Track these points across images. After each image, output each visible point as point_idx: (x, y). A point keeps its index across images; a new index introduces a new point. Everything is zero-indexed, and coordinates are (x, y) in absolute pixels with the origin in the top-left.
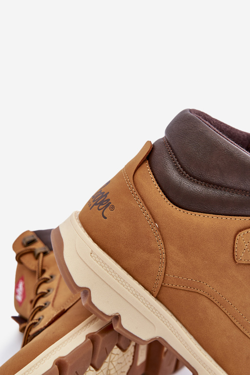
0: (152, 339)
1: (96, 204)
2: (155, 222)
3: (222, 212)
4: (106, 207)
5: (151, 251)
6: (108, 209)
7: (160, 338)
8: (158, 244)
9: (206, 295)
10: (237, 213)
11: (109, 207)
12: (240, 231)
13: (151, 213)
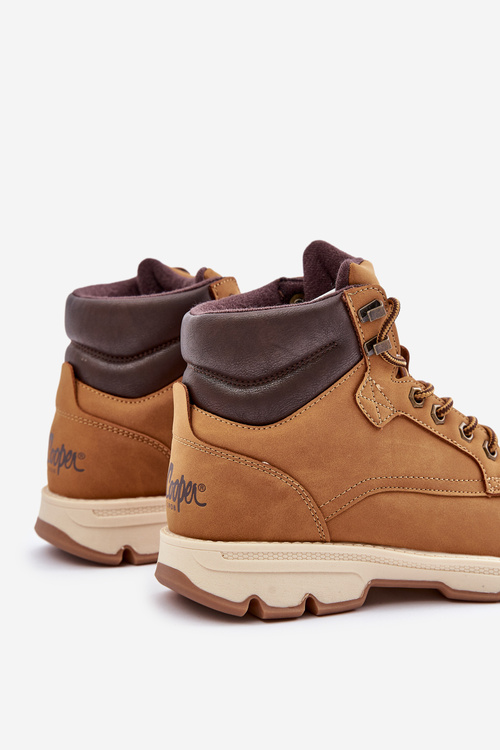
0: (365, 590)
1: (180, 500)
2: (261, 461)
3: (320, 390)
4: (194, 492)
5: (283, 495)
6: (198, 492)
7: (372, 581)
8: (283, 482)
9: (380, 490)
10: (336, 376)
11: (198, 491)
12: (355, 391)
13: (248, 456)
